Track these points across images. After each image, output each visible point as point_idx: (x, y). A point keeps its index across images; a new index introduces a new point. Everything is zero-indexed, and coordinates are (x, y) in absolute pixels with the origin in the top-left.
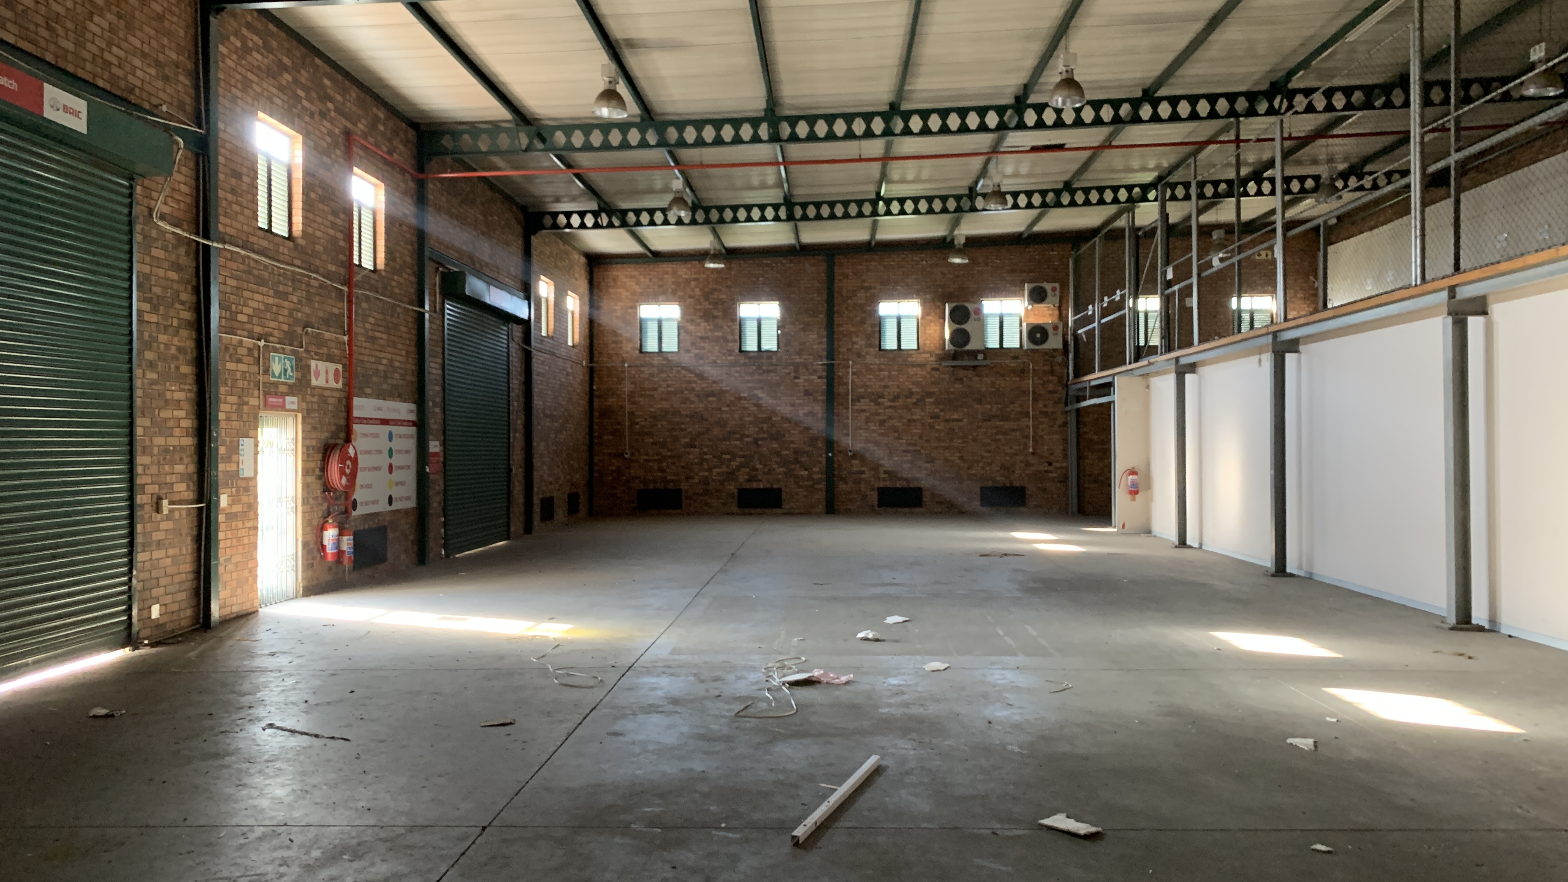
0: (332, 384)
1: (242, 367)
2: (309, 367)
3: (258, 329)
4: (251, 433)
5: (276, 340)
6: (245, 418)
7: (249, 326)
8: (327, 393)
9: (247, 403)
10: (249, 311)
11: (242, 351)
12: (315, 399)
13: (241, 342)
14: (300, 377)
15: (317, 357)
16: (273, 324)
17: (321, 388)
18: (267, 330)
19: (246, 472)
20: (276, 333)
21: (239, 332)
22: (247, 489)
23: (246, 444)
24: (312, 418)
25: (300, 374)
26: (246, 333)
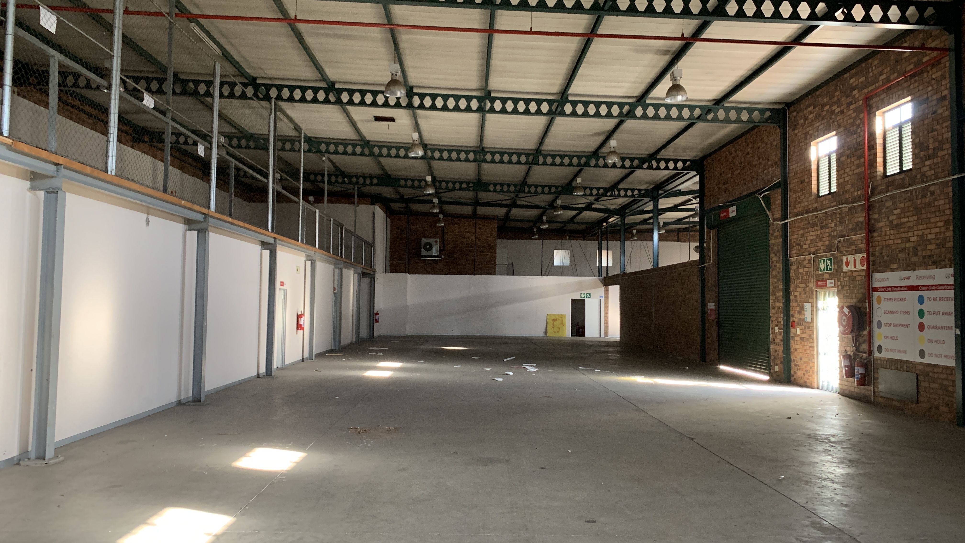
0: (859, 267)
1: (806, 270)
2: (842, 260)
3: (812, 249)
4: (810, 301)
5: (822, 251)
6: (807, 293)
7: (809, 249)
8: (855, 274)
9: (808, 287)
10: (809, 242)
11: (806, 262)
12: (846, 279)
13: (805, 258)
14: (836, 268)
15: (847, 253)
16: (820, 244)
17: (851, 271)
18: (817, 248)
19: (808, 319)
20: (822, 248)
21: (804, 254)
22: (809, 328)
23: (808, 306)
24: (845, 290)
25: (836, 266)
26: (807, 253)
